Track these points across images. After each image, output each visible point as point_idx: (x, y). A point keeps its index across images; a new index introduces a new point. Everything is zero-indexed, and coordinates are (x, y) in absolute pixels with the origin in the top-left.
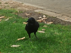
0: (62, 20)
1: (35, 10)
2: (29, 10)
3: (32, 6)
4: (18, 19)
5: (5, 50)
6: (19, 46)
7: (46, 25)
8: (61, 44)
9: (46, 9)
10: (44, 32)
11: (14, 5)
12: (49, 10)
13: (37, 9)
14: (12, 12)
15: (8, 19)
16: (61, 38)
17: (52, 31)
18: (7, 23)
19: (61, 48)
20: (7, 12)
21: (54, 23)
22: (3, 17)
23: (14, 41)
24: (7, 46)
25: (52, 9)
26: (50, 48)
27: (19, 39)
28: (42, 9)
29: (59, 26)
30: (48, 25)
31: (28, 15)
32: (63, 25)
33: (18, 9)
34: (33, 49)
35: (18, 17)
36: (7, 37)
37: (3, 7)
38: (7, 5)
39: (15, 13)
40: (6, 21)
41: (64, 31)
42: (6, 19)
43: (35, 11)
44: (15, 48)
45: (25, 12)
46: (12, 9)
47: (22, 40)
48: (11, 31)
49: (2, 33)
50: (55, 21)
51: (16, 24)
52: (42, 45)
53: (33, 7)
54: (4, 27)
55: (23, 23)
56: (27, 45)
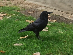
0: (66, 19)
1: (38, 7)
2: (32, 8)
3: (34, 3)
4: (21, 17)
5: (7, 49)
6: (22, 44)
7: (50, 23)
8: (65, 43)
9: (49, 7)
10: (47, 30)
11: (16, 2)
12: (53, 7)
14: (14, 10)
15: (10, 16)
16: (65, 36)
17: (56, 29)
19: (65, 47)
20: (9, 10)
21: (58, 21)
22: (5, 14)
23: (17, 40)
24: (9, 45)
25: (55, 7)
26: (54, 47)
27: (21, 38)
28: (46, 7)
29: (63, 24)
30: (52, 24)
31: (31, 12)
32: (67, 23)
33: (21, 6)
34: (37, 48)
35: (20, 14)
36: (9, 35)
37: (5, 4)
38: (9, 2)
39: (18, 11)
40: (9, 19)
41: (68, 29)
42: (8, 16)
43: (39, 9)
44: (18, 46)
45: (28, 9)
46: (15, 6)
47: (25, 38)
48: (13, 29)
49: (4, 31)
50: (59, 19)
51: (18, 22)
52: (45, 44)
53: (36, 4)
54: (6, 25)
55: (25, 21)
56: (29, 43)
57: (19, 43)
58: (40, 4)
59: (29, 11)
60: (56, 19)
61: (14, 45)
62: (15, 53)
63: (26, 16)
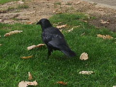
2: (106, 15)
3: (111, 7)
4: (89, 30)
5: (70, 79)
11: (82, 6)
14: (78, 19)
15: (72, 29)
20: (70, 18)
22: (64, 26)
31: (105, 22)
33: (88, 13)
35: (88, 26)
37: (64, 9)
38: (70, 6)
39: (84, 20)
40: (70, 33)
42: (70, 29)
44: (86, 75)
45: (100, 17)
46: (79, 13)
48: (78, 49)
51: (85, 37)
53: (113, 10)
55: (96, 36)
57: (87, 70)
59: (102, 20)
61: (80, 72)
62: (82, 85)
63: (97, 29)
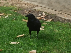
0: (61, 18)
1: (35, 7)
2: (28, 7)
4: (17, 17)
5: (5, 47)
6: (19, 43)
7: (45, 22)
8: (60, 41)
9: (45, 7)
10: (43, 29)
11: (13, 2)
12: (48, 7)
13: (37, 6)
14: (11, 10)
15: (7, 16)
16: (60, 35)
17: (51, 28)
18: (7, 21)
19: (60, 45)
20: (6, 10)
21: (54, 20)
22: (2, 14)
23: (14, 38)
24: (7, 43)
25: (51, 7)
26: (49, 45)
27: (18, 36)
28: (42, 7)
29: (59, 23)
30: (47, 23)
31: (28, 12)
32: (62, 22)
33: (18, 6)
34: (33, 46)
35: (17, 14)
36: (6, 34)
37: (2, 4)
38: (6, 2)
39: (15, 10)
40: (6, 18)
41: (63, 28)
42: (6, 16)
43: (35, 8)
44: (15, 45)
45: (25, 9)
46: (12, 6)
47: (22, 37)
48: (10, 28)
49: (1, 30)
50: (54, 18)
51: (15, 21)
52: (41, 42)
53: (32, 4)
54: (3, 24)
55: (22, 20)
56: (26, 42)
57: (15, 42)
58: (36, 4)
59: (25, 11)
60: (52, 18)
61: (11, 43)
62: (12, 51)
63: (23, 16)
